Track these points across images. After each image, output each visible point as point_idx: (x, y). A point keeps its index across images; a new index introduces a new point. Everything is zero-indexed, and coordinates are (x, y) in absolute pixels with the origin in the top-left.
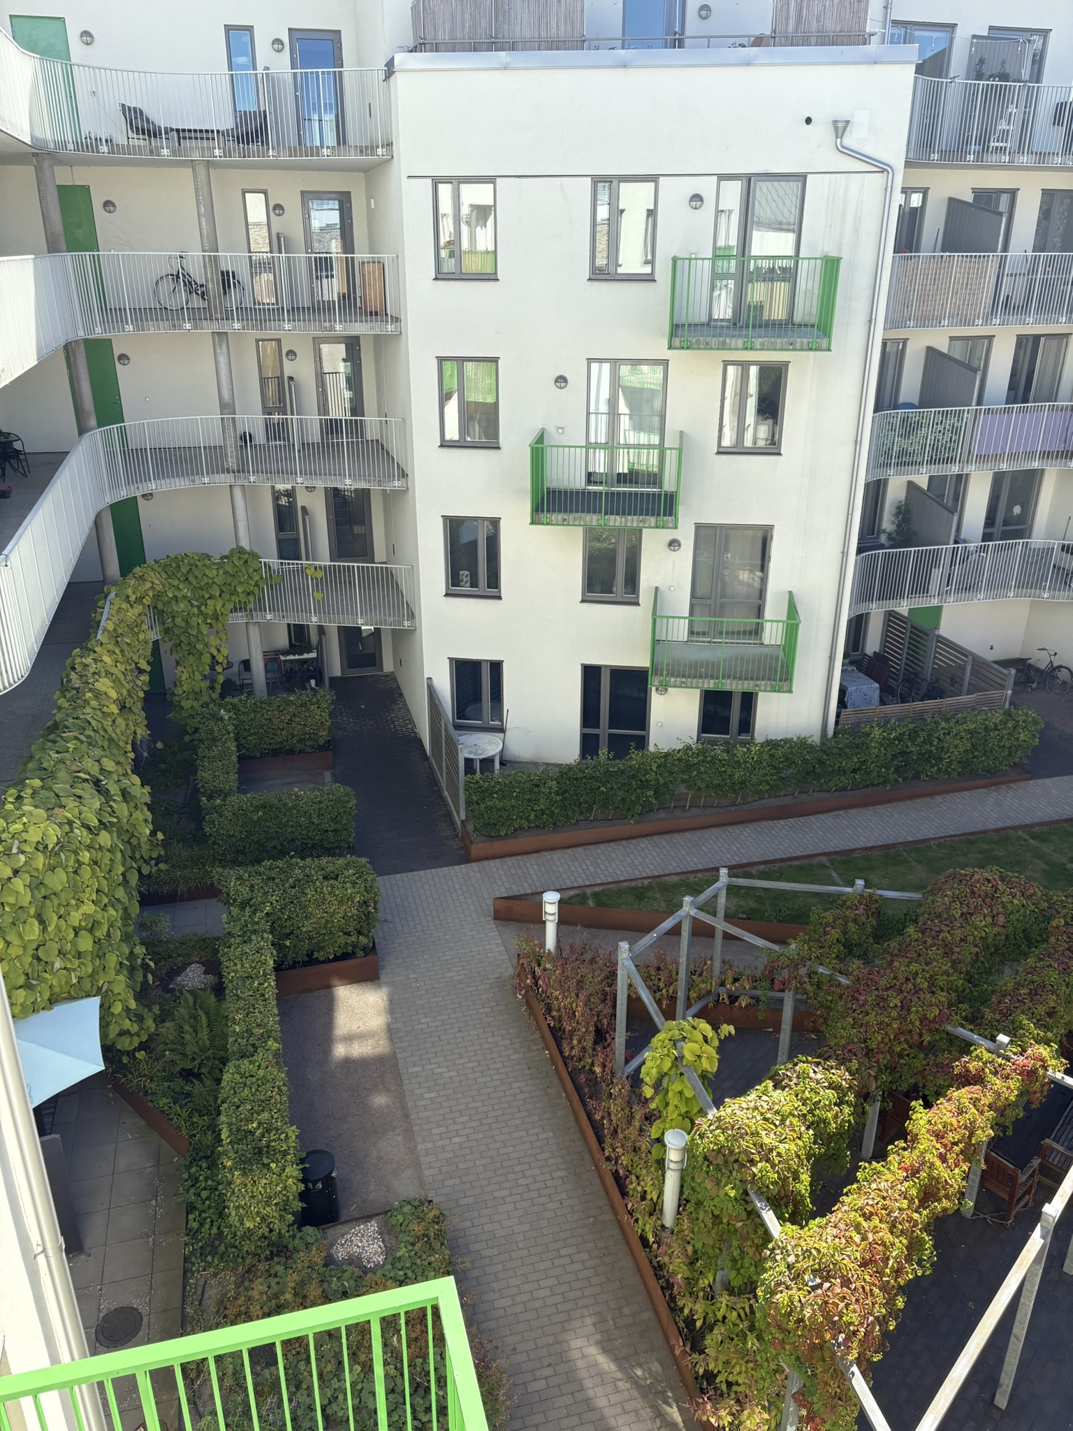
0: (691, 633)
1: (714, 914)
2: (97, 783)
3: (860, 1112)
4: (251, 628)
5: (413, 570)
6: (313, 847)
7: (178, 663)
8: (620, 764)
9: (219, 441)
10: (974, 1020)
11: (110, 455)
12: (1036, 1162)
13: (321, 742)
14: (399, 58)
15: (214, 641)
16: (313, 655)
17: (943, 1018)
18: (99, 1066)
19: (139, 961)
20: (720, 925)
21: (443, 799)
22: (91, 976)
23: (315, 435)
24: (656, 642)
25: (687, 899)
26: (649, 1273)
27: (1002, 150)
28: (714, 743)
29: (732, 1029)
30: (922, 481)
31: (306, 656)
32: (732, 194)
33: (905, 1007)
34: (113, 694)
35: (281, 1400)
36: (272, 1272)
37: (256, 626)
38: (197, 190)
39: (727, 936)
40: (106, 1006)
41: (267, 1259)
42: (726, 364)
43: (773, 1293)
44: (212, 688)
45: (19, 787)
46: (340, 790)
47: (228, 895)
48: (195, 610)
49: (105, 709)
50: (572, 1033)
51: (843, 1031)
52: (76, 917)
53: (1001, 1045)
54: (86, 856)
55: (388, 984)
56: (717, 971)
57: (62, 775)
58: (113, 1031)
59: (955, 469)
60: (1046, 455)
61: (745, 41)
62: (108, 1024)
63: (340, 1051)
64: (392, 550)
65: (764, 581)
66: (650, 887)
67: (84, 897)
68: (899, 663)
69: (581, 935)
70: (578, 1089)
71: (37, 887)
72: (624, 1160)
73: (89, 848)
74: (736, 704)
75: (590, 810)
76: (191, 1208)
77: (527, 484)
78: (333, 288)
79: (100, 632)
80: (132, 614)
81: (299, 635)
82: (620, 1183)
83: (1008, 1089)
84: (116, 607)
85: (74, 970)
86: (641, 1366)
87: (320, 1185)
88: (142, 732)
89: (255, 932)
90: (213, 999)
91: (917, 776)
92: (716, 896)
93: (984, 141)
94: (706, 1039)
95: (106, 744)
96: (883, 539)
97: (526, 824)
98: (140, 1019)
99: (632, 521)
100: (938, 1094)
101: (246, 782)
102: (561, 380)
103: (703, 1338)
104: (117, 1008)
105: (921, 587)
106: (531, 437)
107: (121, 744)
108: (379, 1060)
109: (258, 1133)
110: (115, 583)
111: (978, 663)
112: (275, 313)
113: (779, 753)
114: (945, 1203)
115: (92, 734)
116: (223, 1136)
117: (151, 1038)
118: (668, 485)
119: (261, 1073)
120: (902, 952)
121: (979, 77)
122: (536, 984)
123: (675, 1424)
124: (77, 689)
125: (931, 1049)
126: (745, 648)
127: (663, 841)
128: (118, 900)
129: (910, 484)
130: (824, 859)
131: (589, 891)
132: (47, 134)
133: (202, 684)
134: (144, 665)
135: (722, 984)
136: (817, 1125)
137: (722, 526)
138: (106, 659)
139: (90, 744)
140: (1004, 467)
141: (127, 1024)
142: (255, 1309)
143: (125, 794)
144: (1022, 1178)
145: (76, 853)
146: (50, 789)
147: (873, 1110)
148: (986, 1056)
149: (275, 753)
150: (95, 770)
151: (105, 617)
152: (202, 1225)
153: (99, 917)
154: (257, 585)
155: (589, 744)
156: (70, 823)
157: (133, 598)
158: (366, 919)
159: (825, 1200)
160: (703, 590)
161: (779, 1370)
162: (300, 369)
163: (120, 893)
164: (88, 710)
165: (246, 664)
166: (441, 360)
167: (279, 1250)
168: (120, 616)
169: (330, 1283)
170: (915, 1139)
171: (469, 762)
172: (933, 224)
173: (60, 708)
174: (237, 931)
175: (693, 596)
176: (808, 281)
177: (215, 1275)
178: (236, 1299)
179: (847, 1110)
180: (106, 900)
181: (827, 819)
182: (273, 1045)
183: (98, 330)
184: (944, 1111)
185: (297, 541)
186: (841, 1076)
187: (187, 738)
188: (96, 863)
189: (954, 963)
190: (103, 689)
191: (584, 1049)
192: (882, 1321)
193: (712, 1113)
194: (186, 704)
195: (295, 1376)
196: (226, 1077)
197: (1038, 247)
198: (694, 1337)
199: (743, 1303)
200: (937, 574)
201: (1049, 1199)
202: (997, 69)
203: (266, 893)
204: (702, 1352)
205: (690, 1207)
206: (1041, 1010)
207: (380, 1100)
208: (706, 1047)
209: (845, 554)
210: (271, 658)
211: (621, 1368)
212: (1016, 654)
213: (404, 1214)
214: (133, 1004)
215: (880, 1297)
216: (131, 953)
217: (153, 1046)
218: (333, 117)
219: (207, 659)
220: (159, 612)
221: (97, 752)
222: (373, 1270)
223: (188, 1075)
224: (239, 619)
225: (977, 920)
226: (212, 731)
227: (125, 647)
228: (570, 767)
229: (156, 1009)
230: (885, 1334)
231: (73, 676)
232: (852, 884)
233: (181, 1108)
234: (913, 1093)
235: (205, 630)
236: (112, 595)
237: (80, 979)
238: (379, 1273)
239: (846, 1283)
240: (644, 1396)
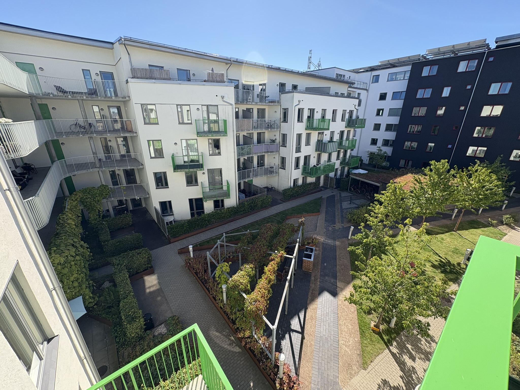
0: (210, 190)
1: (223, 242)
2: (73, 245)
3: (256, 271)
4: (108, 202)
5: (148, 184)
6: (133, 248)
7: (89, 213)
8: (200, 217)
9: (94, 161)
10: (271, 250)
11: (62, 167)
12: (284, 271)
13: (130, 225)
14: (129, 80)
15: (98, 207)
16: (125, 206)
17: (266, 251)
18: (85, 312)
19: (91, 285)
20: (225, 244)
21: (162, 232)
22: (78, 291)
23: (119, 158)
24: (203, 192)
25: (218, 240)
26: (223, 313)
27: (250, 102)
28: (217, 210)
29: (231, 263)
30: (246, 158)
31: (123, 206)
32: (205, 108)
33: (260, 251)
34: (74, 223)
35: (148, 370)
36: (140, 343)
37: (110, 202)
38: (80, 105)
39: (227, 246)
40: (84, 298)
41: (138, 341)
42: (209, 139)
43: (247, 308)
44: (99, 217)
45: (50, 251)
46: (137, 234)
47: (113, 263)
48: (92, 200)
49: (72, 227)
50: (199, 272)
51: (251, 258)
52: (72, 279)
53: (277, 253)
54: (73, 263)
55: (156, 273)
56: (226, 253)
57: (62, 245)
58: (87, 303)
59: (251, 156)
60: (265, 152)
61: (203, 81)
62: (85, 302)
63: (148, 291)
64: (141, 181)
65: (222, 179)
66: (210, 240)
67: (74, 273)
68: (247, 190)
69: (197, 253)
70: (203, 283)
71: (59, 274)
72: (214, 294)
73: (73, 261)
74: (220, 202)
75: (195, 228)
76: (116, 337)
77: (172, 164)
78: (118, 126)
79: (66, 209)
80: (75, 203)
81: (120, 202)
82: (214, 298)
83: (278, 260)
84: (70, 202)
85: (73, 291)
86: (224, 332)
87: (149, 321)
88: (81, 231)
89: (122, 270)
90: (113, 288)
91: (254, 210)
92: (223, 239)
93: (247, 100)
94: (227, 266)
95: (73, 235)
96: (241, 169)
97: (182, 233)
98: (94, 298)
99: (195, 170)
100: (268, 264)
101: (113, 237)
102: (176, 144)
103: (235, 322)
104: (87, 297)
105: (249, 177)
106: (171, 155)
107: (77, 235)
108: (158, 290)
109: (132, 314)
110: (68, 197)
111: (260, 188)
112: (104, 132)
113: (230, 210)
114: (272, 282)
115: (69, 233)
116: (123, 318)
117: (97, 302)
118: (201, 162)
119: (130, 301)
120: (258, 241)
121: (244, 89)
122: (190, 265)
123: (233, 340)
124: (62, 224)
125: (265, 257)
126: (221, 191)
127: (211, 230)
128: (83, 272)
129: (244, 159)
130: (241, 228)
131: (198, 244)
132: (33, 91)
133: (97, 217)
134: (80, 215)
135: (227, 255)
136: (249, 276)
137: (212, 169)
138: (69, 215)
139: (69, 236)
140: (259, 155)
141: (90, 300)
142: (138, 353)
143: (81, 246)
144: (283, 274)
145: (70, 263)
146: (59, 249)
147: (258, 270)
148: (274, 255)
149: (119, 229)
150: (72, 242)
151: (67, 205)
152: (120, 340)
153: (79, 277)
154: (108, 192)
155: (192, 215)
156: (67, 256)
157: (74, 200)
158: (149, 261)
159: (253, 289)
160: (211, 181)
161: (250, 322)
162: (112, 144)
163: (84, 270)
164: (66, 228)
165: (108, 211)
166: (148, 141)
167: (141, 338)
168: (71, 204)
169: (155, 341)
170: (266, 273)
171: (167, 223)
172: (241, 114)
173: (58, 229)
174: (117, 271)
175: (209, 183)
176: (221, 124)
177: (126, 350)
178: (132, 353)
179: (254, 271)
180: (80, 272)
181: (240, 220)
182: (132, 294)
183: (55, 137)
184: (270, 267)
185: (117, 181)
186: (252, 266)
187: (94, 230)
188: (76, 264)
189: (266, 241)
190: (70, 222)
191: (202, 275)
192: (266, 306)
193: (230, 279)
194: (93, 222)
195: (150, 364)
196: (121, 304)
197: (258, 118)
198: (234, 322)
199: (241, 312)
200: (251, 174)
201: (288, 276)
202: (247, 88)
203: (123, 261)
204: (236, 324)
205: (229, 298)
206: (281, 245)
207: (159, 298)
208: (227, 267)
209: (235, 172)
210: (114, 208)
211: (221, 334)
212: (266, 186)
213: (170, 320)
214: (91, 295)
215: (265, 302)
216: (89, 283)
217: (98, 303)
218: (113, 90)
219: (97, 211)
220: (82, 202)
221: (72, 238)
222: (165, 334)
223: (109, 307)
224: (105, 200)
225: (269, 233)
226: (102, 227)
227: (74, 211)
228: (190, 220)
229: (98, 295)
230: (267, 308)
231: (60, 220)
232: (247, 231)
233: (109, 315)
234: (264, 265)
235: (96, 204)
236: (68, 199)
237: (75, 293)
238: (166, 335)
239: (259, 302)
240: (226, 337)
